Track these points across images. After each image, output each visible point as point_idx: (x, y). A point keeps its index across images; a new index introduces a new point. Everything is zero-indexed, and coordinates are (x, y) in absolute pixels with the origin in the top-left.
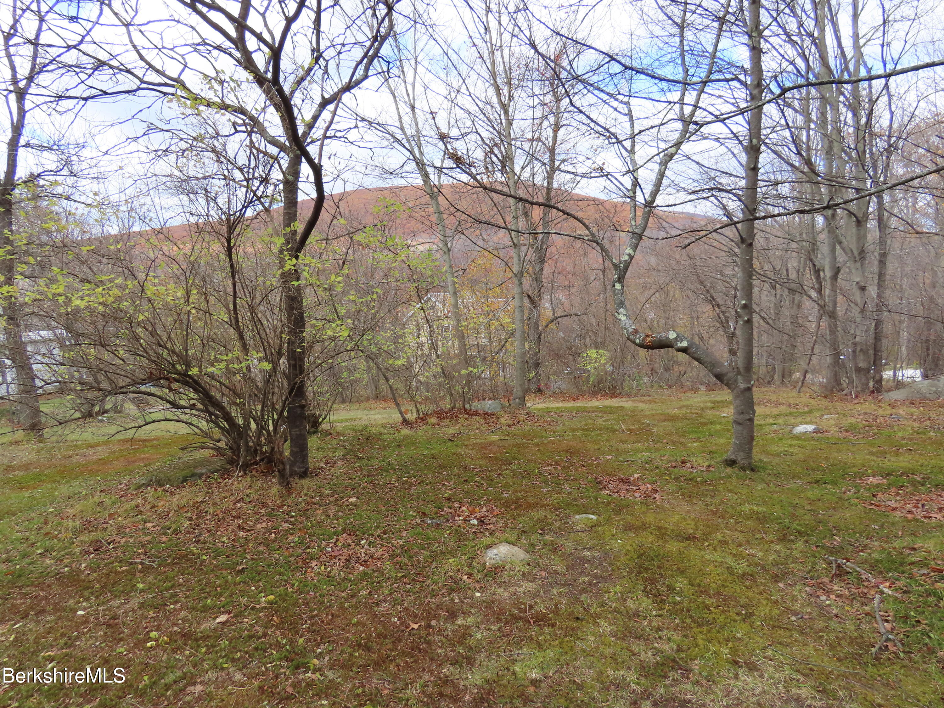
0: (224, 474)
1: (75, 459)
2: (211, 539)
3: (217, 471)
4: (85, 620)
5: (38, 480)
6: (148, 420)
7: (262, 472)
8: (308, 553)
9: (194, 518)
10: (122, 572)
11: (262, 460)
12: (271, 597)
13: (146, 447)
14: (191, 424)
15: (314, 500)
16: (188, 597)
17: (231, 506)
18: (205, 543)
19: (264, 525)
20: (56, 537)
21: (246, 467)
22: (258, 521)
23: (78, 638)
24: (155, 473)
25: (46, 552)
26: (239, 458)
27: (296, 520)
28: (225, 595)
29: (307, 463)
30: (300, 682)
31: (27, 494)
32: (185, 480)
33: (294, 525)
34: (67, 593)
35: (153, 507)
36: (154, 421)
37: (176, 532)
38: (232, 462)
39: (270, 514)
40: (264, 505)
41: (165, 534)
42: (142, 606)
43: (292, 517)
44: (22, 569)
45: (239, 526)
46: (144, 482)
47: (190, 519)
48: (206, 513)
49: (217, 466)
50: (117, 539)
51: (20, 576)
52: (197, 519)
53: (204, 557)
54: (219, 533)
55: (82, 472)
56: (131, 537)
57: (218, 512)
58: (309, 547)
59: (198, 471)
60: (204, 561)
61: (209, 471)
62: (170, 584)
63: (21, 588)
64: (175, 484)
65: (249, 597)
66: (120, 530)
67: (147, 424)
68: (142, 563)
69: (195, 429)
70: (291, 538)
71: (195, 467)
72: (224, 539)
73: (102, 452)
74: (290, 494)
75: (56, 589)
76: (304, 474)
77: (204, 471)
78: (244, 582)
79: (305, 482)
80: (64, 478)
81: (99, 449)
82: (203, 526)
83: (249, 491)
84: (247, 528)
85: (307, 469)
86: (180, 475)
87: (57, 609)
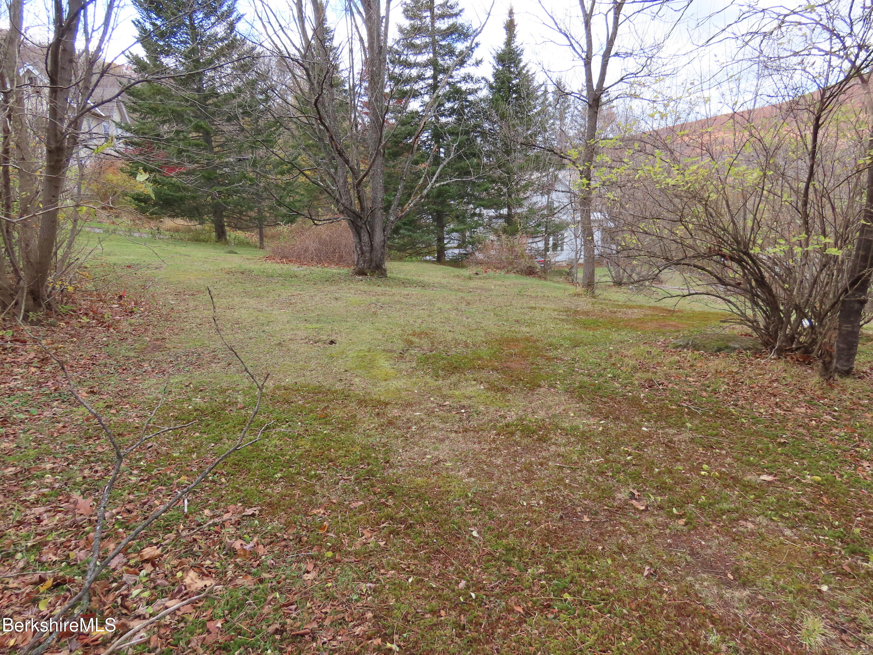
0: (756, 354)
1: (619, 315)
2: (748, 407)
3: (749, 349)
4: (649, 436)
5: (596, 326)
6: (691, 292)
7: (798, 360)
8: (856, 451)
9: (731, 384)
10: (673, 410)
11: (797, 349)
12: (818, 478)
13: (672, 316)
14: (730, 302)
15: (861, 402)
16: (732, 448)
17: (766, 383)
18: (743, 408)
19: (803, 410)
20: (619, 368)
21: (781, 352)
22: (797, 404)
23: (645, 446)
24: (691, 338)
25: (614, 378)
26: (776, 341)
27: (840, 416)
28: (768, 459)
29: (852, 363)
30: (858, 567)
31: (591, 333)
32: (719, 350)
33: (837, 419)
34: (632, 411)
35: (692, 366)
36: (696, 294)
37: (715, 392)
38: (766, 344)
39: (809, 402)
40: (802, 391)
41: (705, 390)
42: (692, 440)
43: (835, 411)
44: (599, 384)
45: (777, 403)
46: (681, 343)
47: (728, 384)
48: (742, 383)
49: (750, 344)
50: (666, 383)
51: (599, 389)
52: (734, 386)
53: (743, 420)
54: (756, 404)
55: (626, 326)
56: (676, 384)
57: (754, 385)
58: (858, 446)
59: (731, 345)
60: (743, 424)
61: (742, 347)
62: (714, 432)
63: (601, 397)
64: (710, 351)
65: (793, 469)
66: (667, 376)
67: (690, 295)
68: (687, 408)
69: (733, 307)
70: (834, 431)
71: (728, 341)
72: (762, 410)
73: (637, 314)
74: (832, 388)
75: (625, 406)
76: (847, 373)
77: (737, 346)
78: (786, 455)
79: (848, 381)
80: (613, 327)
81: (636, 311)
82: (740, 393)
83: (784, 375)
84: (785, 408)
85: (852, 368)
86: (716, 345)
87: (627, 421)
